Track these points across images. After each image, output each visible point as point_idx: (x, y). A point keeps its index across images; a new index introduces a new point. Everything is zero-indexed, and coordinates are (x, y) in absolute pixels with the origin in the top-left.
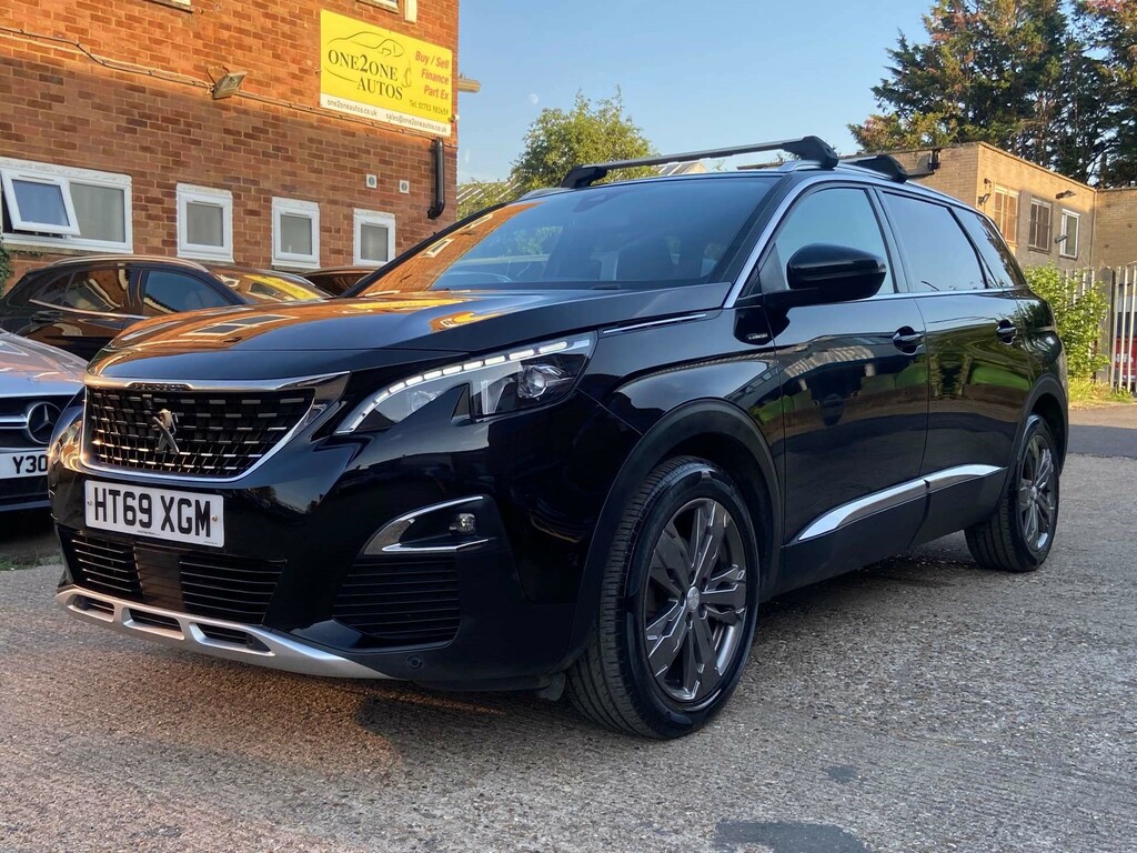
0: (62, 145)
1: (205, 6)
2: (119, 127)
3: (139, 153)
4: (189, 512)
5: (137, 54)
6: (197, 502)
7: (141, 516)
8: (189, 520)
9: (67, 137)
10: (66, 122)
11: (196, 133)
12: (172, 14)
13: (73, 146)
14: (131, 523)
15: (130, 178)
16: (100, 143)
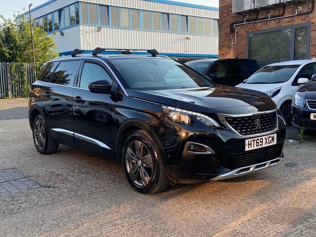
4: (270, 139)
6: (272, 136)
7: (260, 143)
8: (270, 141)
14: (258, 146)
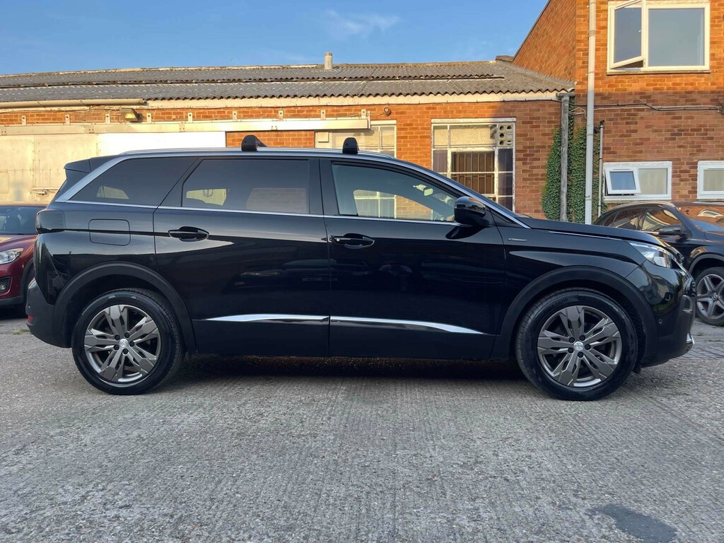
0: (636, 152)
1: (718, 68)
2: (666, 139)
3: (677, 149)
5: (677, 101)
9: (638, 148)
10: (638, 141)
11: (710, 134)
12: (698, 77)
13: (641, 152)
15: (671, 162)
16: (656, 148)
